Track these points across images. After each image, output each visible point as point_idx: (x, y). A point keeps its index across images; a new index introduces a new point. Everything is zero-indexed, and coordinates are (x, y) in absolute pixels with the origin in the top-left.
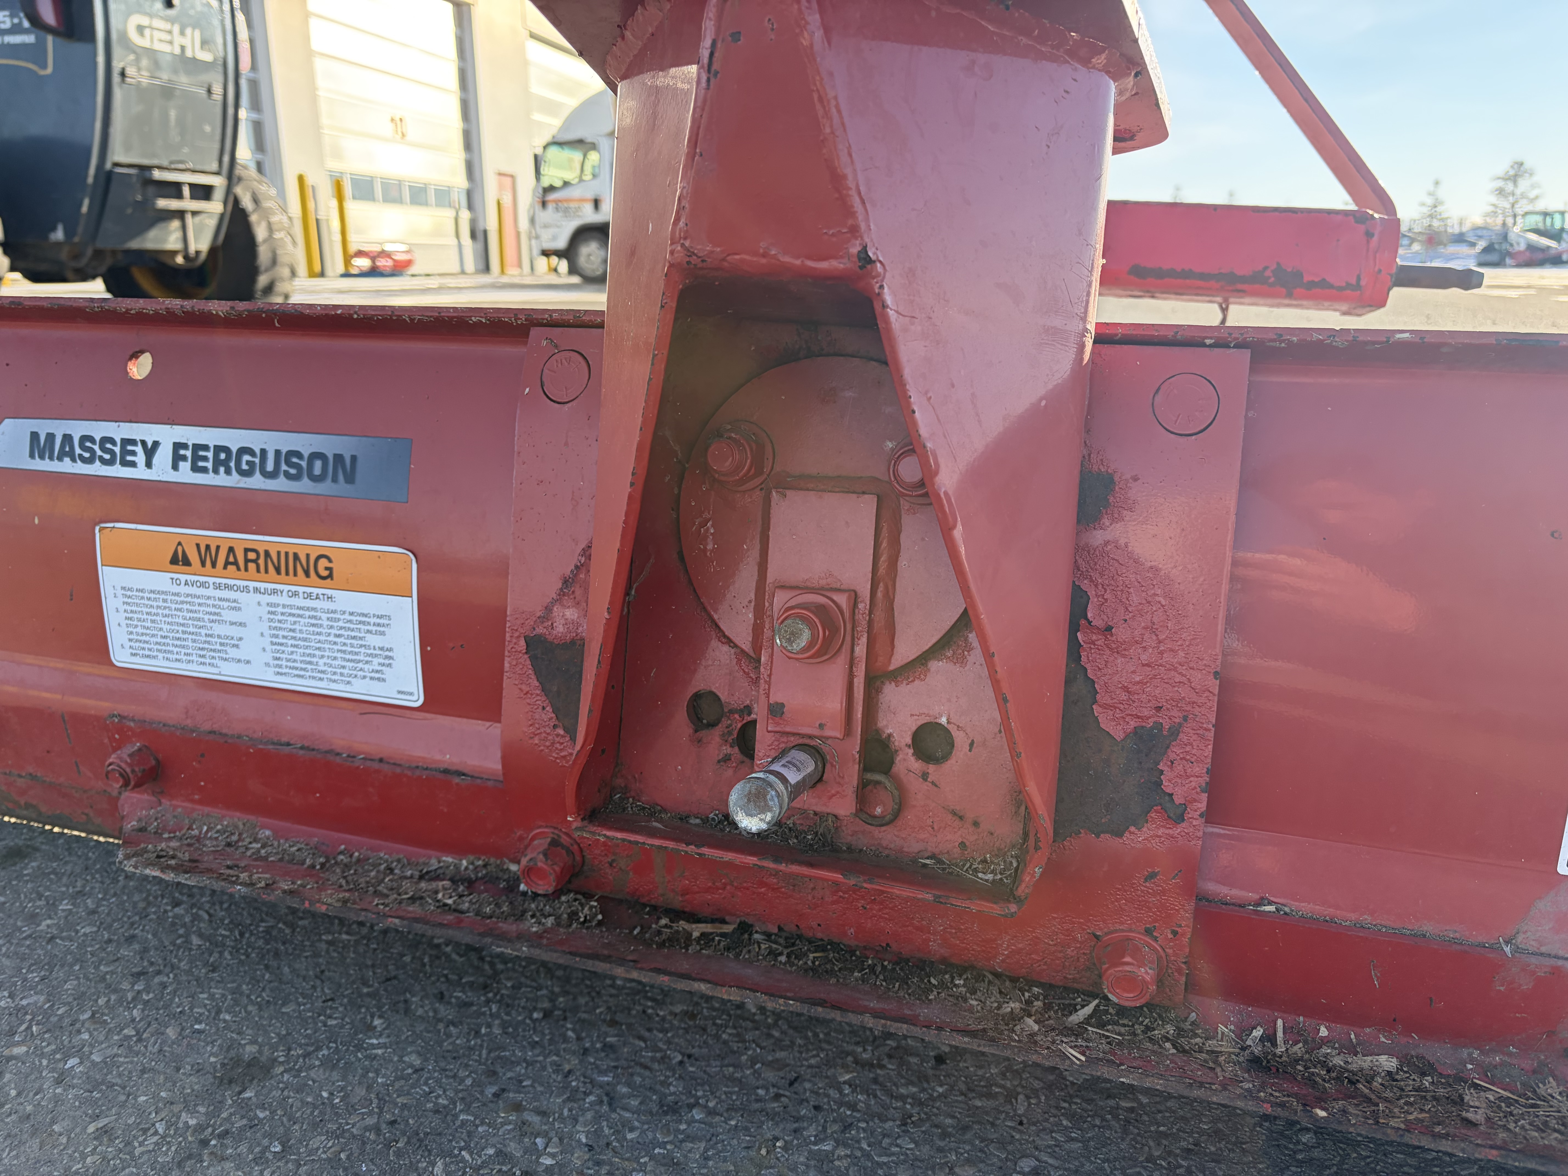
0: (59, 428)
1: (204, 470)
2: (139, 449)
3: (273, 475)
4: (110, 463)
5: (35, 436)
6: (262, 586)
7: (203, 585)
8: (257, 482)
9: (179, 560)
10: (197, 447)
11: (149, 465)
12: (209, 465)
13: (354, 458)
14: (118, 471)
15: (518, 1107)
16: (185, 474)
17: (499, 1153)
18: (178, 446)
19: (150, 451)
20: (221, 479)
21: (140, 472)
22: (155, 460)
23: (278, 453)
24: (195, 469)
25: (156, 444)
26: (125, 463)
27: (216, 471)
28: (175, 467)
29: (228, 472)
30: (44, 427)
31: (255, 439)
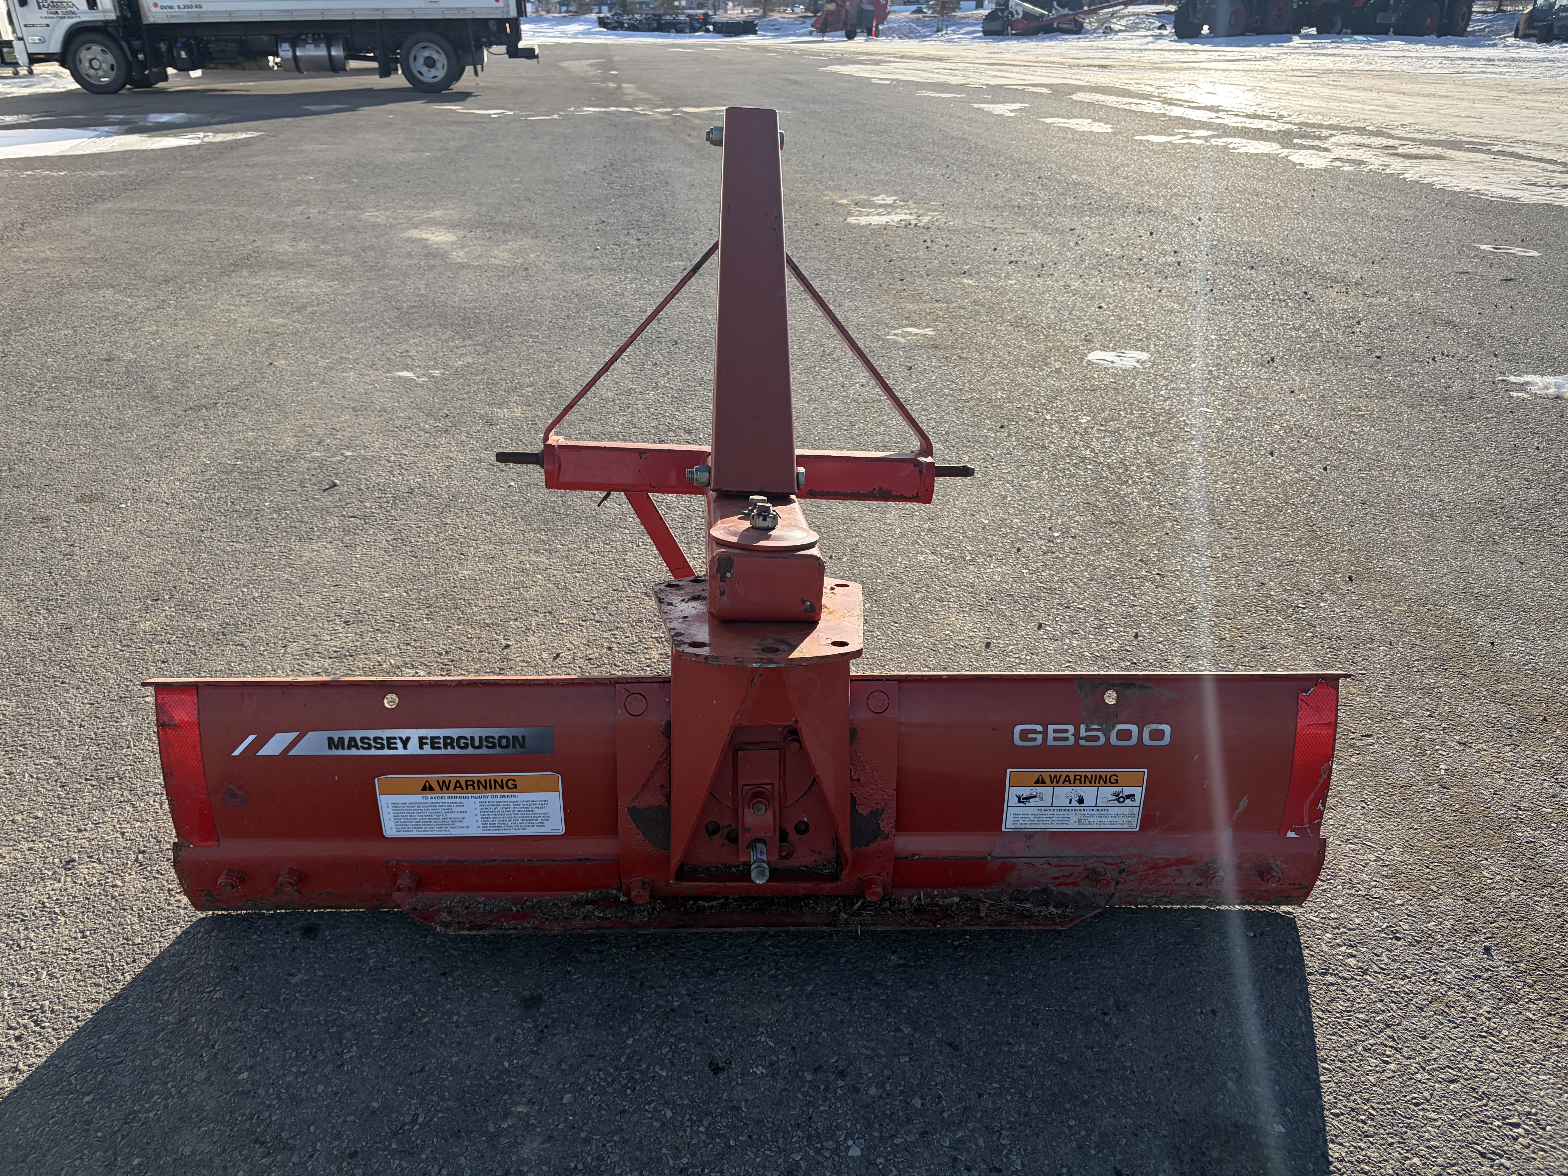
0: (347, 735)
1: (439, 748)
2: (398, 741)
3: (480, 747)
4: (382, 748)
5: (330, 740)
6: (476, 795)
7: (441, 798)
8: (470, 751)
9: (427, 788)
10: (432, 738)
11: (405, 747)
12: (442, 745)
13: (523, 737)
14: (386, 752)
15: (652, 988)
16: (427, 750)
17: (657, 1005)
18: (421, 739)
19: (405, 742)
20: (449, 751)
21: (401, 751)
22: (409, 746)
23: (480, 738)
24: (433, 747)
25: (408, 739)
26: (389, 748)
27: (445, 747)
28: (421, 747)
29: (453, 748)
30: (336, 735)
31: (467, 732)
